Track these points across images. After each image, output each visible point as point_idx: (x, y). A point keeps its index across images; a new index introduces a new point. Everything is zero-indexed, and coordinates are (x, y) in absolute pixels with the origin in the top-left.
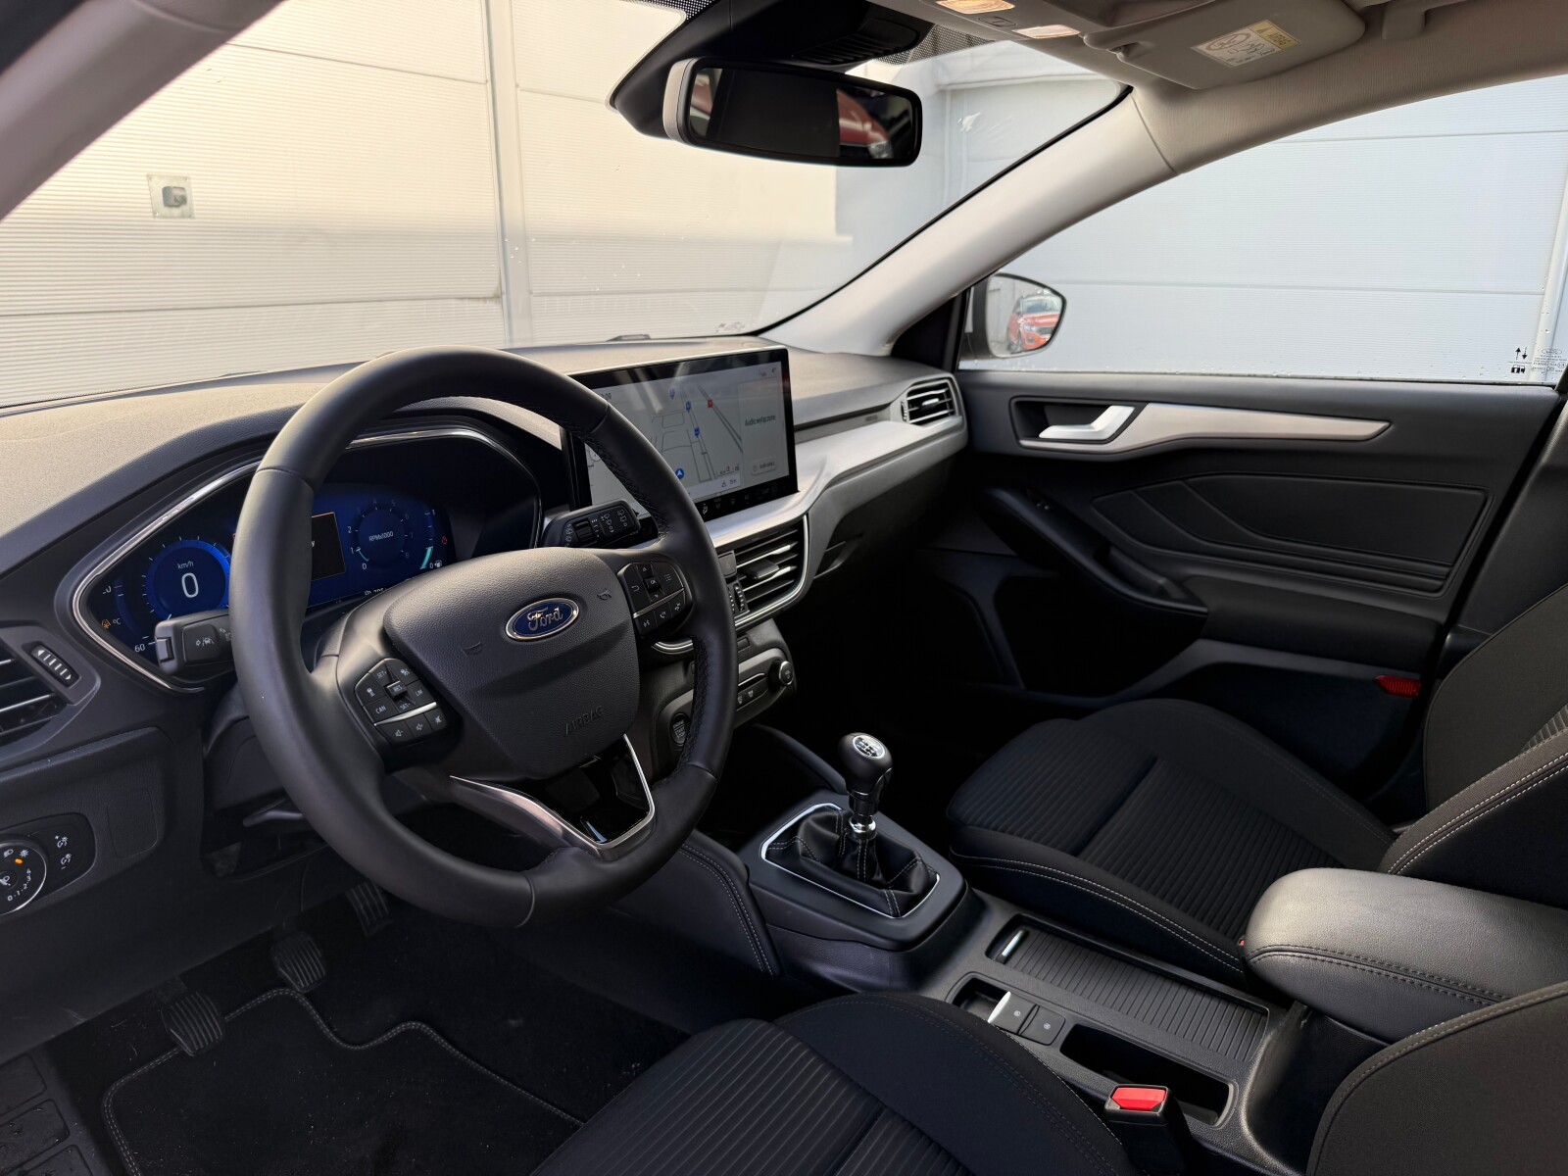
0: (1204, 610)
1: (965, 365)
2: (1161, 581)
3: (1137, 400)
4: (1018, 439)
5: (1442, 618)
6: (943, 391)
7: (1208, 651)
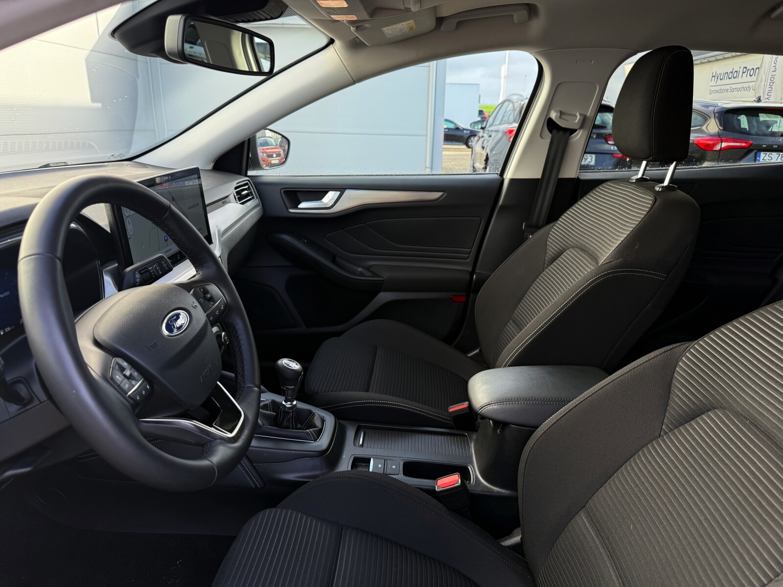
0: (382, 279)
1: (250, 173)
2: (360, 269)
3: (341, 188)
4: (287, 209)
5: (470, 269)
6: (246, 187)
7: (384, 297)
